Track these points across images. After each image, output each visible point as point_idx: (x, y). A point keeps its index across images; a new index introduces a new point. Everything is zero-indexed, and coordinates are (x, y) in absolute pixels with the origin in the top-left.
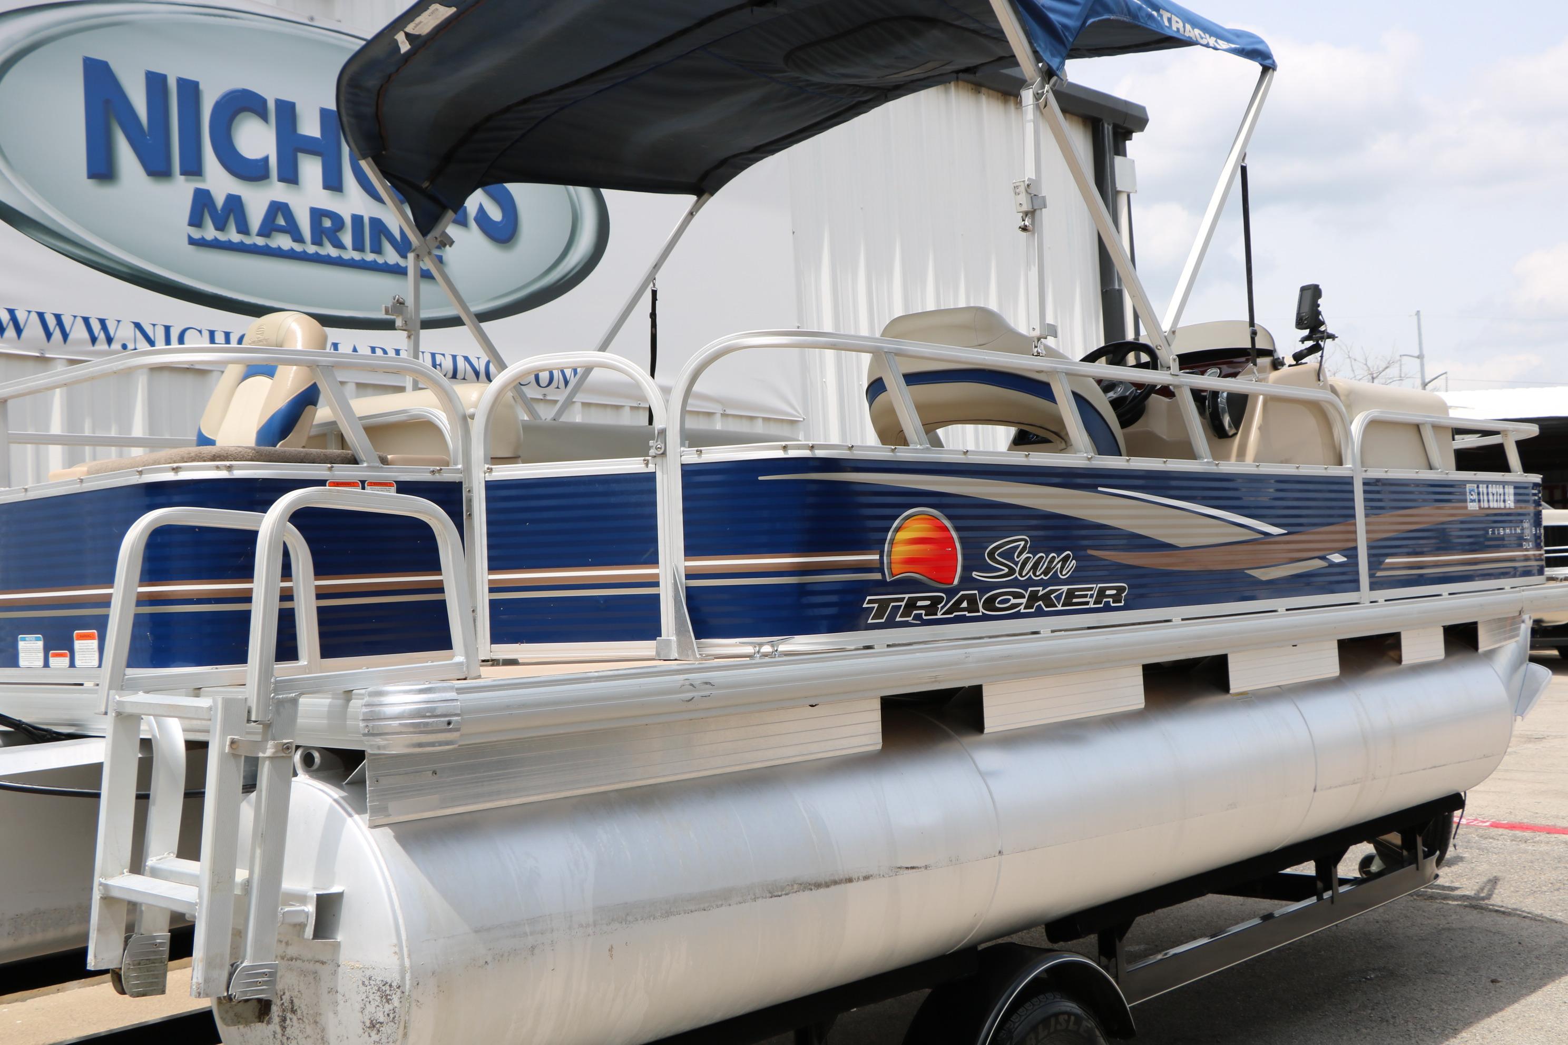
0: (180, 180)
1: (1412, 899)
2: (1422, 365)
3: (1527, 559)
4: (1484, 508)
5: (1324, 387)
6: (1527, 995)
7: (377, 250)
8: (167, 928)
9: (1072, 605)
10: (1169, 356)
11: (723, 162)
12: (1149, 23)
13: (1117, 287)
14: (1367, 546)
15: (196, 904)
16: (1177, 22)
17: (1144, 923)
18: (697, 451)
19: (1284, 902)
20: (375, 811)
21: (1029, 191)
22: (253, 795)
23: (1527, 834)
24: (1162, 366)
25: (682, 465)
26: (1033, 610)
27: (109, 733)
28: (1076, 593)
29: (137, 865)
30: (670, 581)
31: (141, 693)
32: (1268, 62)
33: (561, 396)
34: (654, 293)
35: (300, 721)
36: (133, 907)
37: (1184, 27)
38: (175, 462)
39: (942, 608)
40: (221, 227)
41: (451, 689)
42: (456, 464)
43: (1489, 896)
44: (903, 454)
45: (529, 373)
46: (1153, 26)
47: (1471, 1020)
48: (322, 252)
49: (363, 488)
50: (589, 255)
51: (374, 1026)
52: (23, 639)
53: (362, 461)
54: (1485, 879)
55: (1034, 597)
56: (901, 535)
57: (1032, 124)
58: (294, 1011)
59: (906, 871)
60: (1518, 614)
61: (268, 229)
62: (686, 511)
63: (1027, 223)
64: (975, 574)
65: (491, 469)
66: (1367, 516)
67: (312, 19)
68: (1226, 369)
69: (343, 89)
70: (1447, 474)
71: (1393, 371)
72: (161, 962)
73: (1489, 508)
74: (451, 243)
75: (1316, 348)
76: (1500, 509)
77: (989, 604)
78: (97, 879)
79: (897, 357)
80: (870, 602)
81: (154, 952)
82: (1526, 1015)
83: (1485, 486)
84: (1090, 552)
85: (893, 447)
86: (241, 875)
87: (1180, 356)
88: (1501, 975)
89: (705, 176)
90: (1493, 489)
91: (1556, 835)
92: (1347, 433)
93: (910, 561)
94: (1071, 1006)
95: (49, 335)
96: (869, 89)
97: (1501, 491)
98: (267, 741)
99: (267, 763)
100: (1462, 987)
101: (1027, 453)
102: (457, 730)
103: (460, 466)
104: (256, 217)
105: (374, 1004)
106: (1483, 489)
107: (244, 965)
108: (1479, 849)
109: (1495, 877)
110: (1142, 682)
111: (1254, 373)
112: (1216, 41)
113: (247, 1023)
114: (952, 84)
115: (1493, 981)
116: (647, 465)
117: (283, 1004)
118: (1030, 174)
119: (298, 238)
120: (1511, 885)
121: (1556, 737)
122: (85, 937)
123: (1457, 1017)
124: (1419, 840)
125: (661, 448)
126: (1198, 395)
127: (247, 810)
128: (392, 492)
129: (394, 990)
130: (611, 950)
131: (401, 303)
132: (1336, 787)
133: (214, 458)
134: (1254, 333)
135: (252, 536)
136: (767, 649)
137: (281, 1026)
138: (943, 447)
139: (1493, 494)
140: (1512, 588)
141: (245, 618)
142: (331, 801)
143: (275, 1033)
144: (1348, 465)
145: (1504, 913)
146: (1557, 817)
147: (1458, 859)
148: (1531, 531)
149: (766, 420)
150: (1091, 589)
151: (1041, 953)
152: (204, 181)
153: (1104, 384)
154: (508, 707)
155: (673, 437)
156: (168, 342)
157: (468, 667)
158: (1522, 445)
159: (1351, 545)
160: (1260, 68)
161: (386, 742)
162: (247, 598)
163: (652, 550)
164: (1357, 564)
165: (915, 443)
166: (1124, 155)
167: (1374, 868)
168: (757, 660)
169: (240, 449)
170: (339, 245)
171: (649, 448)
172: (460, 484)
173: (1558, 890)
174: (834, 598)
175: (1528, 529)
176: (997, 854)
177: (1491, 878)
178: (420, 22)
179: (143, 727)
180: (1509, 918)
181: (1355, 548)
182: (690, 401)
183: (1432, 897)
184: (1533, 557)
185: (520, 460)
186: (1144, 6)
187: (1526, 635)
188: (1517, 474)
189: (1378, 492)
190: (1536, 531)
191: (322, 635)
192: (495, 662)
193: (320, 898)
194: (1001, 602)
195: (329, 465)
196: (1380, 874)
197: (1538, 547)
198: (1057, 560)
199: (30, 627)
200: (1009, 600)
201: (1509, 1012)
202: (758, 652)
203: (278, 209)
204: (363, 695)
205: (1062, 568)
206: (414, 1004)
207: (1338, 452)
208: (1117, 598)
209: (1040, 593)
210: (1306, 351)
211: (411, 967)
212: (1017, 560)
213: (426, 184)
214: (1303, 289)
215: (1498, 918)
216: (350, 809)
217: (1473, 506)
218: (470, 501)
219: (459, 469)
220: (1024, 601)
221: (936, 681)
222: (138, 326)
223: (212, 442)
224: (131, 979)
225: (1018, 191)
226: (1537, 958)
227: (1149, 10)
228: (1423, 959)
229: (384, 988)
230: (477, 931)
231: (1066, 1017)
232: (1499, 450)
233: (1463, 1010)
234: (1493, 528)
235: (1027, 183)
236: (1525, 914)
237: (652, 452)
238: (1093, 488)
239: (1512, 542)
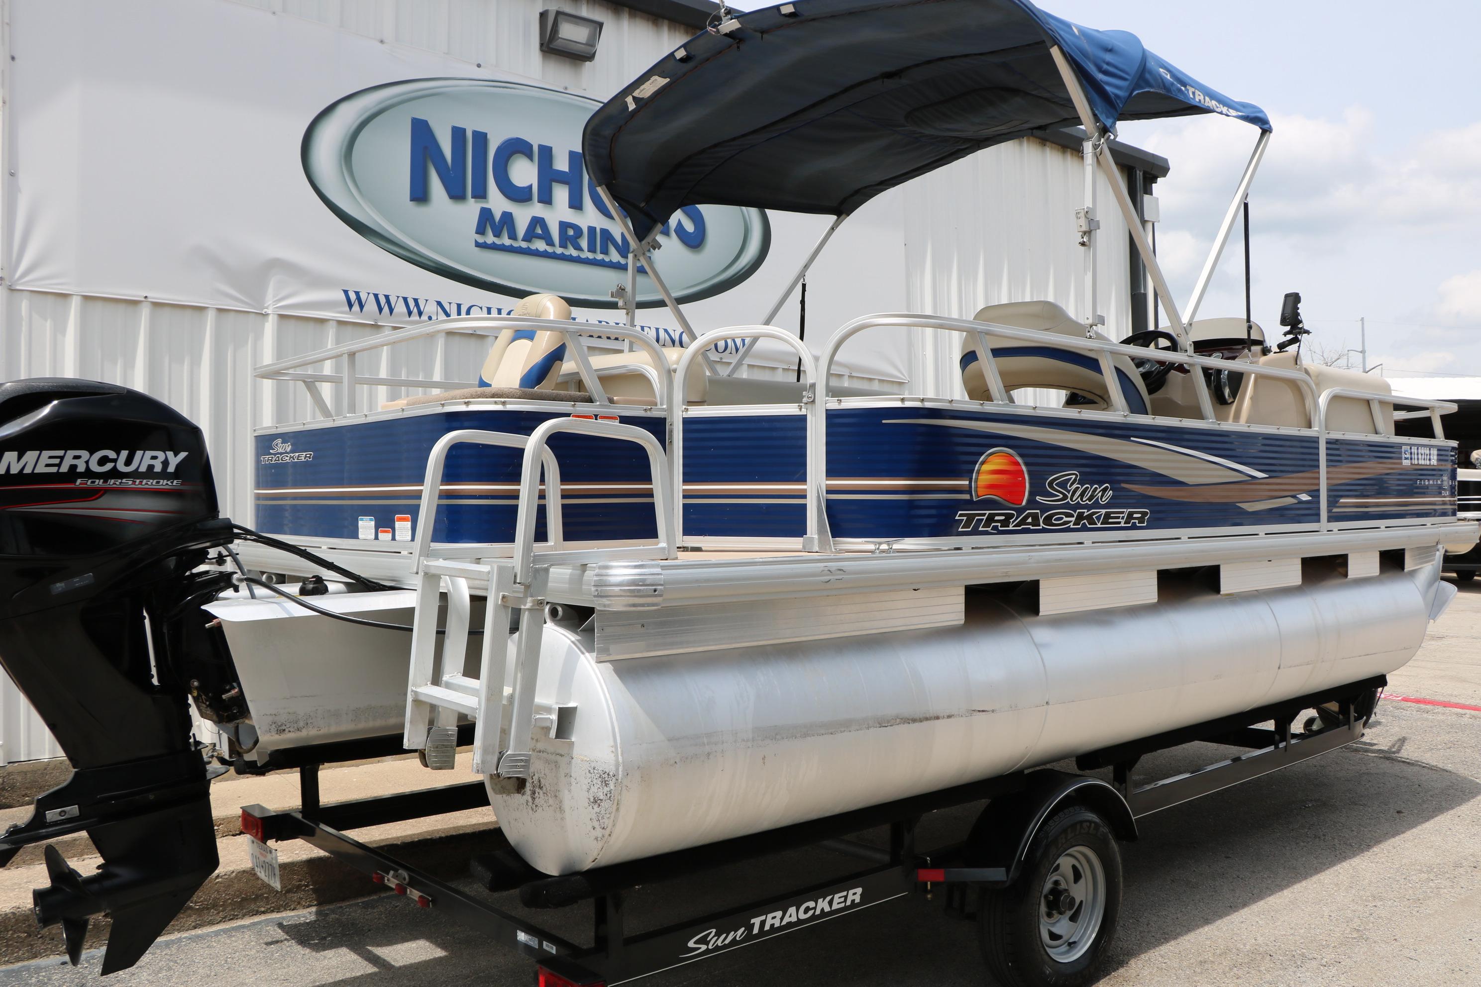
0: (471, 201)
1: (1341, 750)
2: (1364, 358)
3: (1444, 503)
4: (1415, 465)
5: (1300, 370)
6: (1423, 823)
7: (605, 252)
8: (455, 724)
9: (1108, 524)
10: (1186, 342)
11: (857, 192)
12: (1179, 95)
13: (1142, 291)
14: (1327, 489)
15: (477, 709)
16: (1199, 95)
17: (1147, 760)
18: (838, 400)
19: (1247, 749)
20: (602, 651)
21: (1088, 216)
22: (517, 635)
23: (1429, 707)
24: (1181, 349)
25: (826, 410)
26: (1079, 526)
27: (419, 587)
28: (1112, 515)
29: (436, 680)
30: (815, 495)
31: (441, 560)
32: (1266, 127)
33: (734, 360)
34: (804, 286)
35: (550, 584)
36: (433, 708)
37: (1204, 99)
38: (466, 398)
39: (1013, 522)
40: (497, 235)
41: (657, 566)
42: (662, 404)
43: (1398, 751)
44: (989, 408)
45: (710, 343)
46: (1181, 97)
47: (1381, 839)
48: (567, 253)
49: (596, 419)
50: (755, 258)
51: (596, 802)
52: (362, 520)
53: (596, 401)
54: (1396, 738)
55: (1080, 517)
56: (985, 467)
57: (1091, 166)
58: (541, 788)
59: (978, 713)
60: (1435, 544)
61: (530, 236)
62: (828, 444)
63: (1085, 240)
64: (1038, 498)
65: (687, 409)
66: (1328, 466)
67: (566, 88)
68: (1227, 354)
69: (587, 137)
70: (1388, 437)
71: (1343, 362)
72: (452, 747)
73: (1418, 464)
74: (660, 247)
75: (1295, 340)
76: (1426, 465)
77: (1048, 520)
78: (410, 688)
79: (986, 336)
80: (961, 515)
81: (447, 740)
82: (1421, 837)
83: (1416, 448)
84: (1124, 485)
85: (982, 402)
86: (507, 691)
87: (1195, 343)
88: (1404, 808)
89: (843, 201)
90: (1422, 450)
91: (1450, 709)
92: (1316, 404)
93: (991, 486)
94: (1092, 817)
95: (381, 309)
96: (967, 140)
97: (1428, 452)
98: (527, 597)
99: (527, 613)
100: (1375, 815)
101: (1080, 410)
102: (661, 596)
103: (665, 407)
104: (522, 227)
105: (596, 786)
106: (1414, 450)
107: (508, 753)
108: (1393, 716)
109: (1404, 737)
110: (1156, 583)
111: (1249, 357)
112: (1228, 110)
113: (509, 793)
114: (1025, 138)
115: (1398, 812)
116: (801, 409)
117: (533, 782)
118: (1088, 203)
119: (550, 243)
120: (1415, 744)
121: (1452, 637)
122: (402, 726)
123: (1371, 837)
124: (1352, 708)
125: (811, 397)
126: (1206, 371)
127: (512, 646)
128: (617, 423)
129: (611, 777)
130: (764, 758)
131: (622, 290)
132: (1295, 666)
133: (493, 396)
134: (1250, 328)
135: (520, 452)
136: (884, 547)
137: (532, 797)
138: (1014, 403)
139: (1422, 455)
140: (1432, 525)
141: (514, 510)
142: (569, 642)
143: (527, 801)
144: (1316, 428)
145: (1409, 763)
146: (1452, 695)
147: (1378, 723)
148: (1449, 483)
149: (881, 381)
150: (1123, 513)
151: (1074, 777)
152: (487, 202)
153: (1137, 361)
154: (697, 581)
155: (821, 390)
156: (459, 313)
157: (669, 551)
158: (1444, 418)
159: (1315, 488)
160: (1260, 131)
161: (610, 602)
162: (515, 496)
163: (802, 471)
164: (1319, 502)
165: (998, 400)
166: (1151, 194)
167: (1315, 727)
168: (877, 554)
169: (511, 390)
170: (578, 248)
171: (803, 397)
172: (665, 419)
173: (1449, 748)
174: (933, 512)
175: (1446, 482)
176: (1045, 704)
177: (1401, 738)
178: (644, 89)
179: (442, 584)
180: (1412, 767)
181: (1318, 490)
182: (832, 367)
183: (1356, 750)
184: (1448, 502)
185: (706, 404)
186: (1175, 83)
187: (1440, 561)
188: (1440, 439)
189: (1337, 449)
190: (1452, 482)
191: (565, 524)
192: (685, 549)
193: (561, 710)
194: (1056, 520)
195: (573, 403)
196: (1320, 732)
197: (1452, 495)
198: (1098, 490)
199: (366, 511)
200: (1062, 518)
201: (1409, 834)
202: (878, 549)
203: (537, 222)
204: (594, 567)
205: (1102, 496)
206: (624, 788)
207: (1308, 418)
208: (1141, 520)
209: (1085, 514)
210: (1287, 342)
211: (623, 762)
212: (1070, 489)
213: (642, 205)
214: (1287, 296)
215: (1405, 767)
216: (583, 649)
217: (1406, 463)
218: (671, 432)
219: (664, 409)
220: (1073, 519)
221: (1006, 576)
222: (439, 304)
223: (489, 385)
224: (431, 758)
225: (1079, 216)
226: (1431, 796)
227: (1179, 85)
228: (1348, 794)
229: (603, 776)
230: (669, 740)
231: (1088, 824)
232: (1428, 420)
233: (1375, 832)
234: (1421, 480)
235: (1086, 210)
236: (1424, 765)
237: (805, 400)
238: (1126, 437)
239: (1434, 490)
